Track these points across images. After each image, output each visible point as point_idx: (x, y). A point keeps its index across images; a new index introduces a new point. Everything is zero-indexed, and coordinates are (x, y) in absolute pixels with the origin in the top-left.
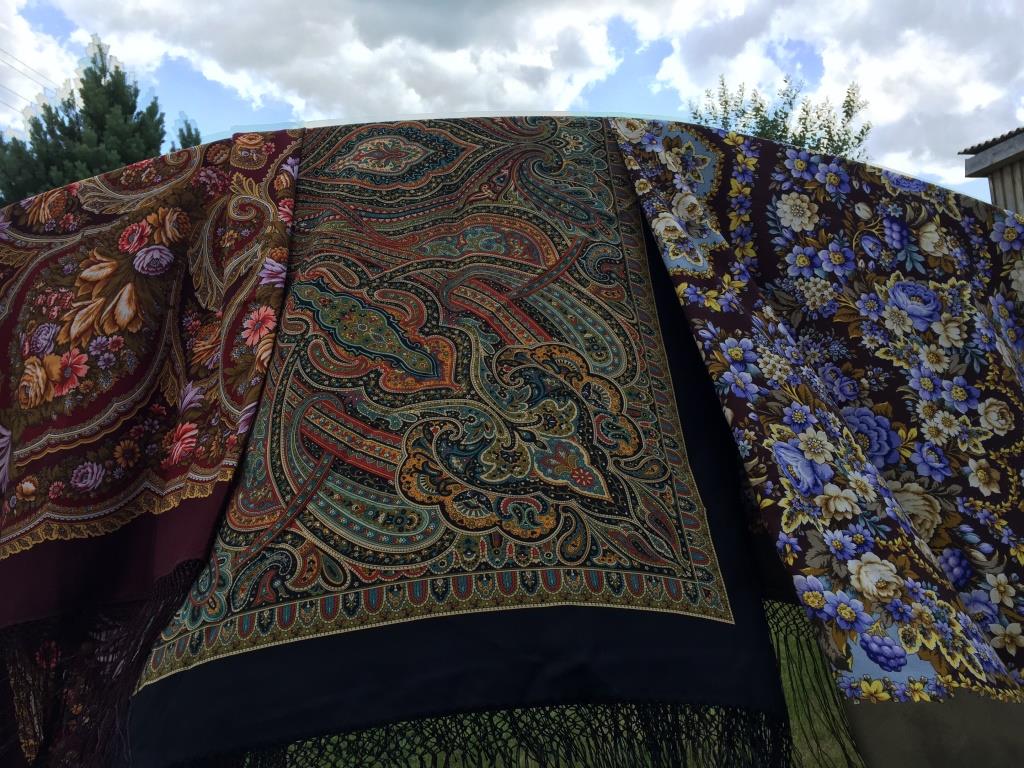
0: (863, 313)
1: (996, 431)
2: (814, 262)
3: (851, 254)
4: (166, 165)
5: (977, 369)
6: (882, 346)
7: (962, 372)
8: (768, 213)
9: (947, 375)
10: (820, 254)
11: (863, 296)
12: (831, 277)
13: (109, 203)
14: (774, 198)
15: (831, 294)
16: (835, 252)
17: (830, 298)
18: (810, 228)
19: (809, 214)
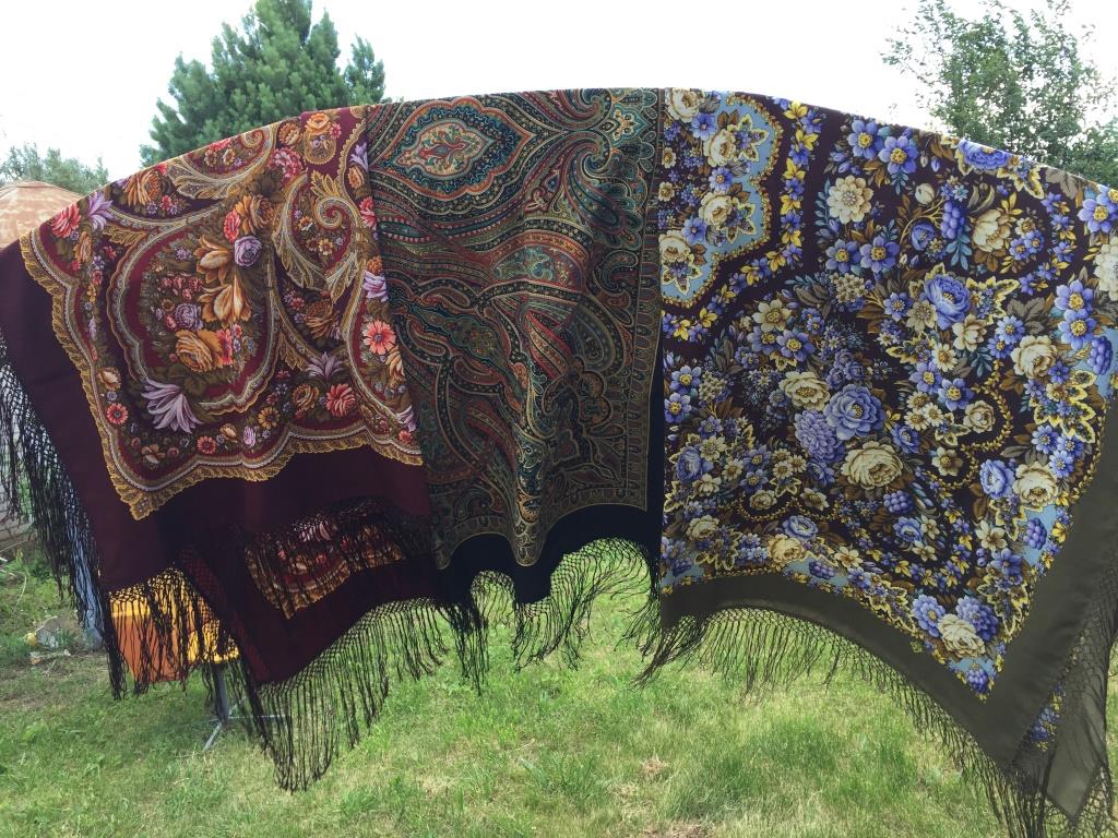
0: (888, 312)
1: (975, 429)
2: (853, 259)
3: (894, 249)
4: (243, 146)
5: (979, 373)
6: (895, 345)
7: (964, 375)
8: (818, 202)
9: (950, 376)
10: (862, 250)
11: (893, 295)
12: (867, 274)
13: (201, 187)
14: (828, 183)
15: (861, 292)
16: (878, 247)
17: (859, 296)
18: (859, 218)
19: (861, 201)
